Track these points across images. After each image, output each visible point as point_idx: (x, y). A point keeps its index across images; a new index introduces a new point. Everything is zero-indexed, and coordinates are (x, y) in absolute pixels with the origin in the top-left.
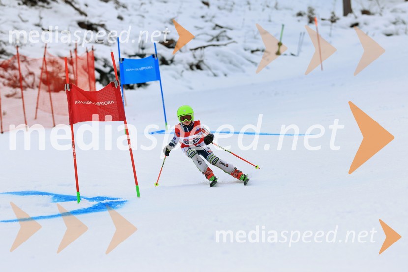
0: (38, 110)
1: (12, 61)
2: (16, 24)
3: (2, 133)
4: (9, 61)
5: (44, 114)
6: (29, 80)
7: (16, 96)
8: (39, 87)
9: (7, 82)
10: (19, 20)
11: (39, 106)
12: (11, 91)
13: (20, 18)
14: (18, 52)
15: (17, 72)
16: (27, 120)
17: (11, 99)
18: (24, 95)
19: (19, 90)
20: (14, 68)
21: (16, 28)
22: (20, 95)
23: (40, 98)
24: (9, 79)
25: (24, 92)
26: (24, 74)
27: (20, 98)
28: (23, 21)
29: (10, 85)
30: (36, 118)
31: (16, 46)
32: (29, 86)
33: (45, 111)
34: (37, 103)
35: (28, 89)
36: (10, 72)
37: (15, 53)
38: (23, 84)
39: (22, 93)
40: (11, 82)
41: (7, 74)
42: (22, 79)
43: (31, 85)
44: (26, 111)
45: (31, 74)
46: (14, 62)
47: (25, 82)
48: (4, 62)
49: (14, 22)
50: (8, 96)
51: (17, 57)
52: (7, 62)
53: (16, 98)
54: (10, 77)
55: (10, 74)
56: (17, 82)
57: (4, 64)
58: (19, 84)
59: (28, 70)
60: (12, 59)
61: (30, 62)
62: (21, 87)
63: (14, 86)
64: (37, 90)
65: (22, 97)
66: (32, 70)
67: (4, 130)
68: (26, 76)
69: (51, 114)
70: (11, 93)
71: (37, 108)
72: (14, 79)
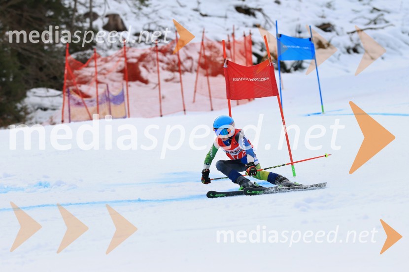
0: (197, 94)
1: (170, 46)
2: (174, 10)
3: (161, 116)
4: (168, 46)
5: (203, 98)
6: (187, 64)
7: (175, 80)
8: (196, 71)
9: (165, 66)
10: (177, 5)
11: (197, 91)
12: (170, 75)
13: (179, 3)
14: (177, 37)
15: (175, 57)
16: (186, 103)
17: (169, 83)
18: (183, 79)
19: (177, 74)
20: (172, 53)
21: (175, 13)
22: (178, 79)
23: (198, 82)
24: (168, 64)
25: (182, 76)
26: (182, 58)
27: (178, 82)
28: (182, 6)
29: (168, 69)
30: (194, 101)
31: (174, 31)
32: (187, 70)
33: (203, 95)
34: (196, 87)
35: (187, 74)
36: (169, 57)
37: (174, 38)
38: (182, 68)
39: (181, 78)
40: (170, 67)
41: (165, 59)
42: (180, 63)
43: (189, 69)
44: (184, 95)
45: (189, 58)
46: (173, 47)
47: (184, 66)
48: (163, 47)
49: (173, 7)
50: (167, 80)
51: (175, 41)
52: (166, 46)
53: (175, 82)
54: (169, 61)
55: (169, 59)
56: (176, 66)
57: (163, 49)
58: (177, 69)
59: (186, 54)
60: (171, 44)
61: (189, 47)
62: (179, 71)
63: (172, 70)
64: (195, 74)
65: (181, 81)
66: (190, 54)
67: (163, 114)
68: (184, 60)
69: (209, 98)
70: (169, 77)
71: (195, 92)
72: (173, 63)
